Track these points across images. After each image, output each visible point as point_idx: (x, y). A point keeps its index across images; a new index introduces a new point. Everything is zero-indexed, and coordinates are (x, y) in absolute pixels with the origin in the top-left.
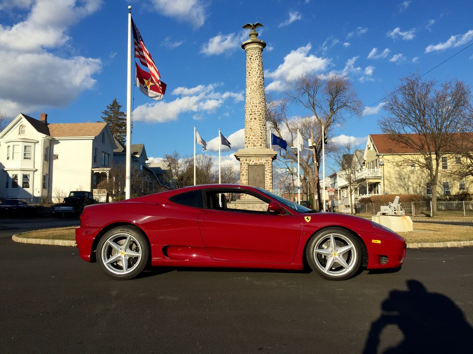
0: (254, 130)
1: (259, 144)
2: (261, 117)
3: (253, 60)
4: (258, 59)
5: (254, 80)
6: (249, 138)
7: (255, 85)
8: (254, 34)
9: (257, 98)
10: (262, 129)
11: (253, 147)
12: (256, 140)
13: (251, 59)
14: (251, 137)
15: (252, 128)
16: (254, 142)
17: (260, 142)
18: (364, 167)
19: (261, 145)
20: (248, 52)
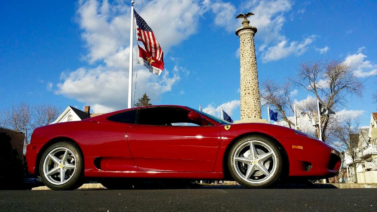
0: (249, 103)
1: (253, 116)
2: (255, 92)
3: (246, 43)
4: (250, 42)
5: (247, 60)
6: (244, 111)
7: (248, 64)
8: (246, 22)
9: (250, 75)
10: (256, 102)
11: (248, 118)
12: (250, 112)
13: (243, 43)
14: (245, 110)
15: (246, 101)
16: (248, 114)
17: (254, 114)
18: (370, 145)
19: (255, 117)
20: (241, 37)
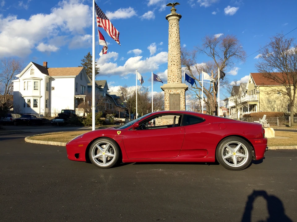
0: (174, 72)
2: (178, 63)
3: (173, 27)
4: (176, 26)
5: (174, 39)
6: (170, 77)
7: (174, 43)
8: (174, 10)
9: (175, 51)
10: (179, 71)
11: (173, 82)
12: (175, 78)
13: (171, 26)
14: (171, 76)
15: (172, 70)
16: (173, 79)
17: (177, 79)
18: (246, 94)
19: (178, 81)
20: (170, 21)
